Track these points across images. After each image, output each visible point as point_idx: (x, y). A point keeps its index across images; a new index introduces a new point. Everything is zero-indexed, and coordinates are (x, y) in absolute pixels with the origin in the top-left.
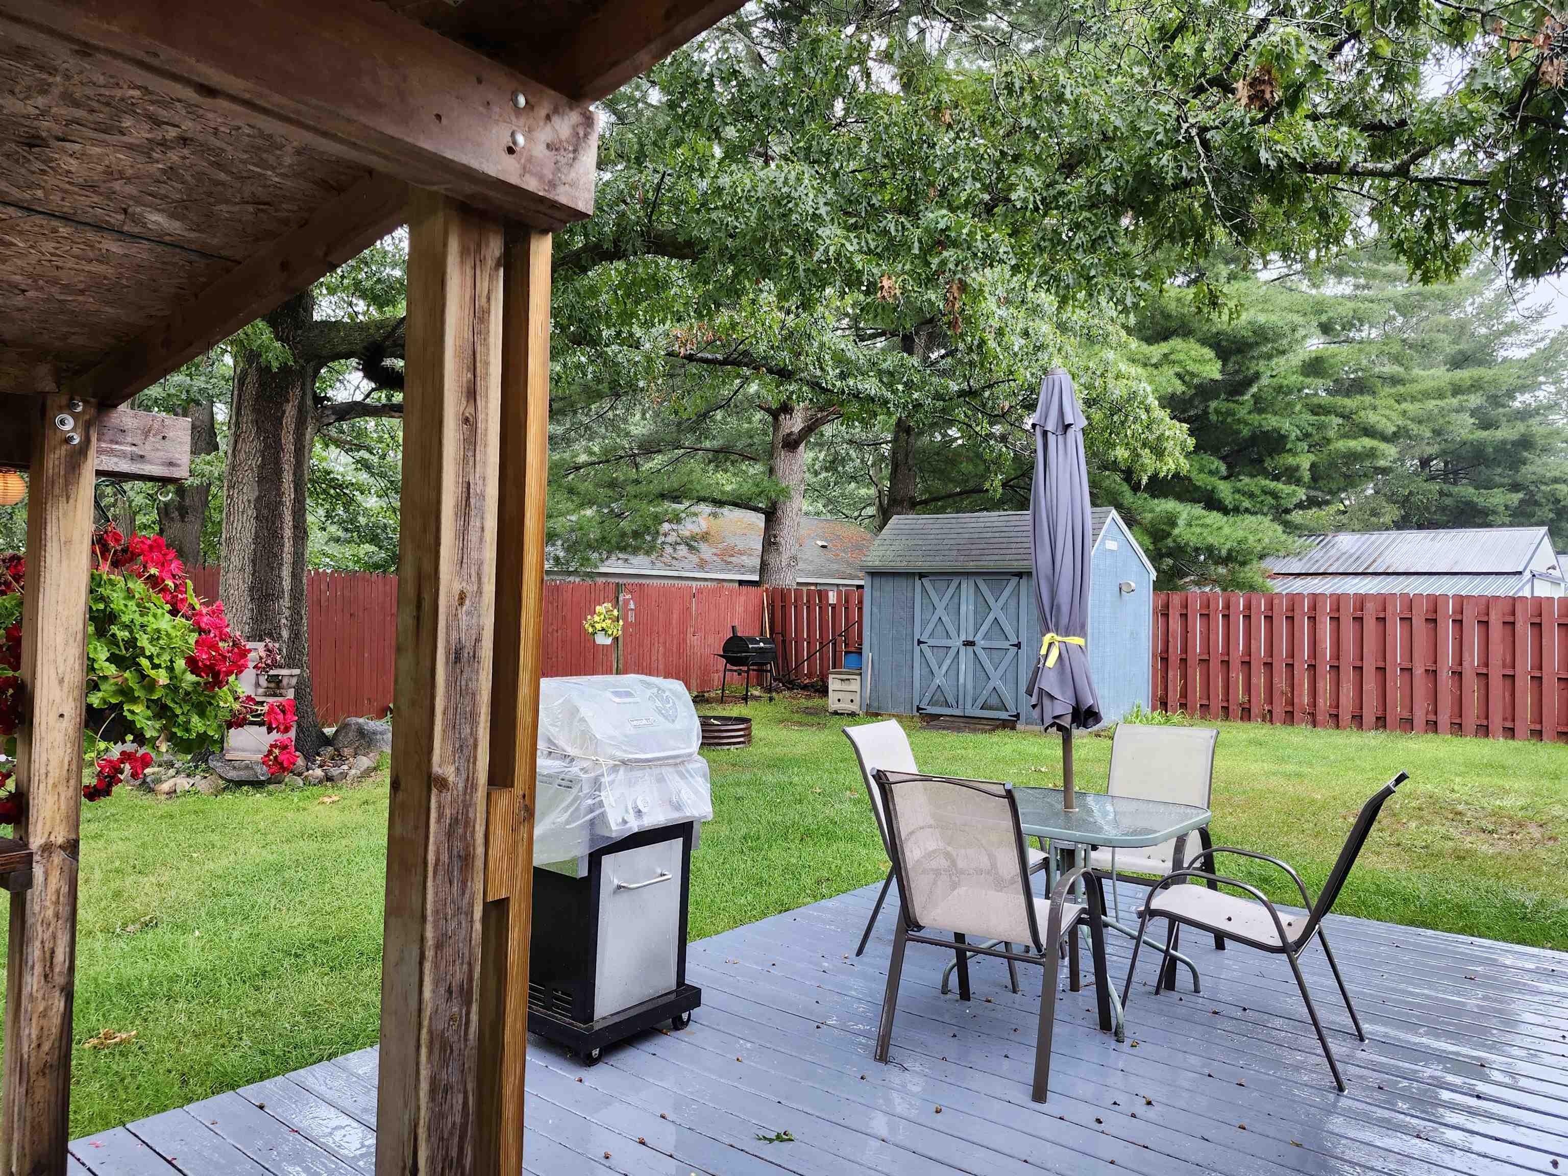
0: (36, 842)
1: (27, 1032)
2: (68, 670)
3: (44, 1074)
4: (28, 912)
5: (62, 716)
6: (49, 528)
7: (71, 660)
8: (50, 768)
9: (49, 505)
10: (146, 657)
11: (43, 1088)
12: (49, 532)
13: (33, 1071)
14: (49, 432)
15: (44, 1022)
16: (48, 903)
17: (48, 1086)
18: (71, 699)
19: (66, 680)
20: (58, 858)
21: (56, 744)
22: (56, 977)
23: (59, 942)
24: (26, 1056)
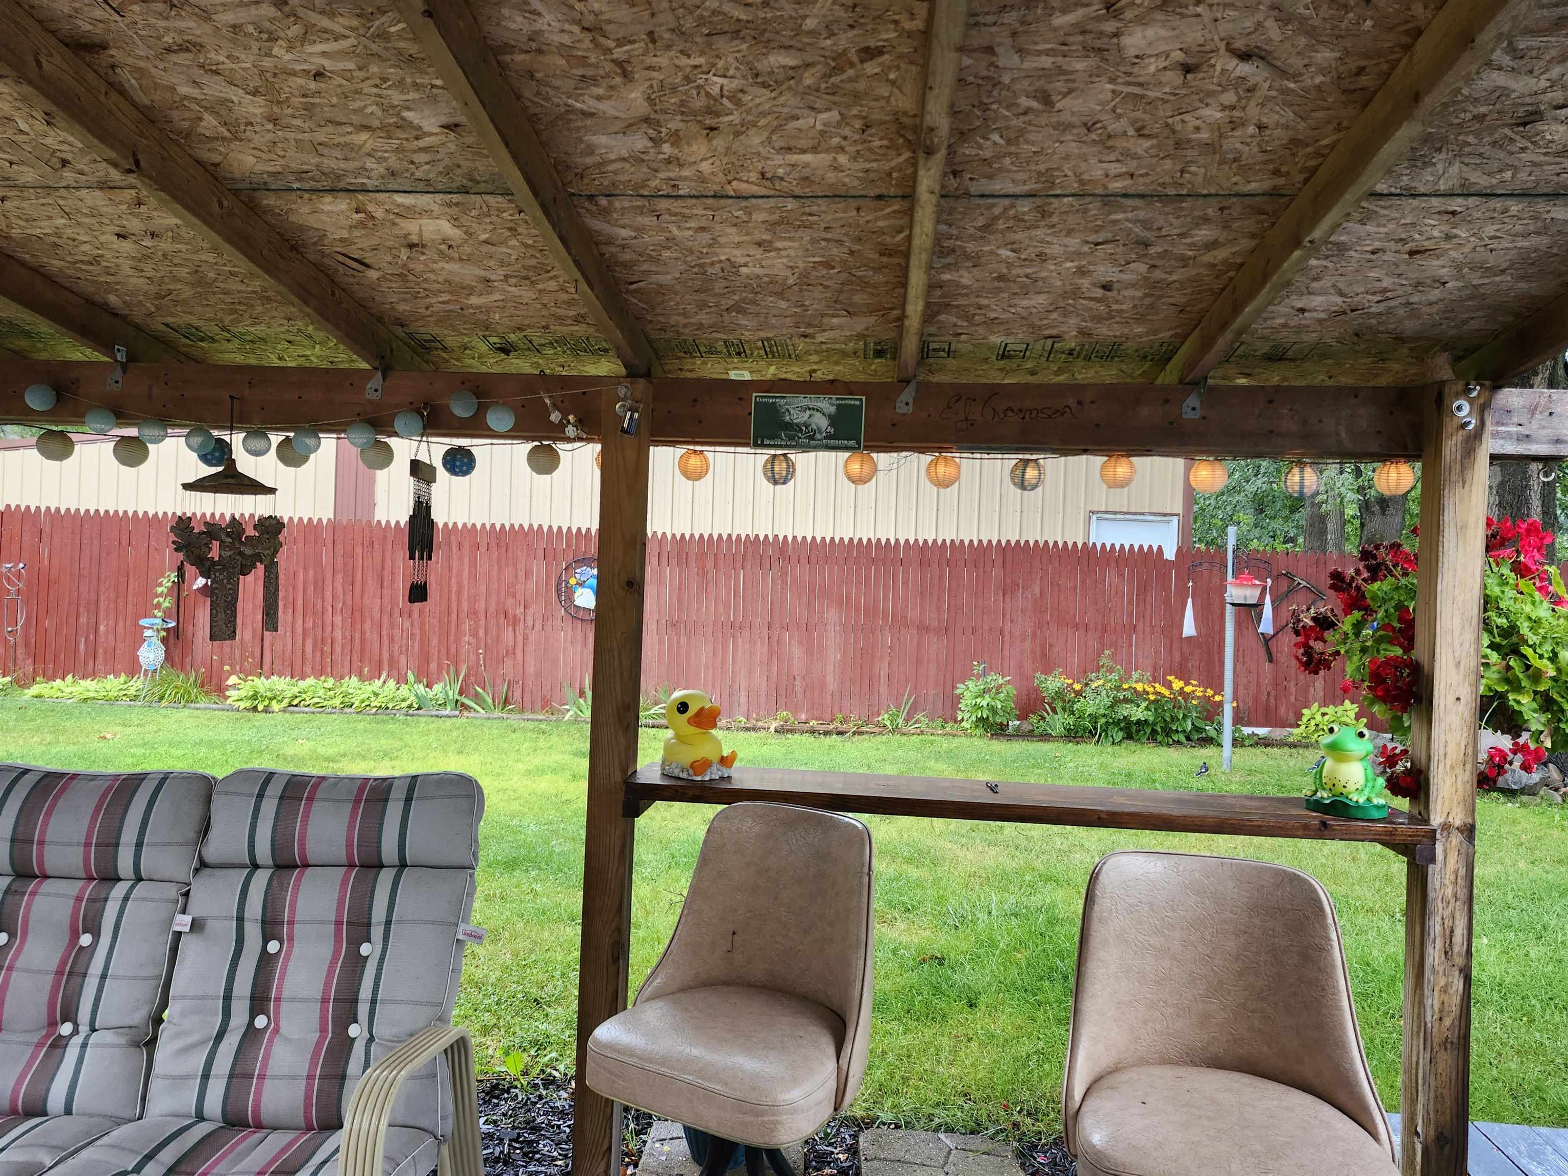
0: (1436, 820)
1: (1430, 1002)
2: (1464, 654)
3: (1446, 1048)
4: (1430, 886)
5: (1458, 699)
6: (1446, 514)
7: (1466, 645)
8: (1449, 749)
9: (1446, 491)
10: (1530, 646)
11: (1446, 1060)
12: (1446, 518)
13: (1436, 1041)
14: (1446, 420)
15: (1446, 998)
16: (1447, 882)
17: (1449, 1062)
18: (1466, 684)
19: (1462, 664)
20: (1456, 839)
21: (1453, 726)
22: (1455, 957)
23: (1457, 922)
24: (1429, 1025)
